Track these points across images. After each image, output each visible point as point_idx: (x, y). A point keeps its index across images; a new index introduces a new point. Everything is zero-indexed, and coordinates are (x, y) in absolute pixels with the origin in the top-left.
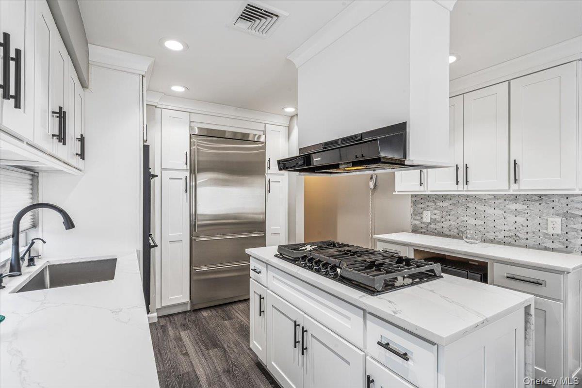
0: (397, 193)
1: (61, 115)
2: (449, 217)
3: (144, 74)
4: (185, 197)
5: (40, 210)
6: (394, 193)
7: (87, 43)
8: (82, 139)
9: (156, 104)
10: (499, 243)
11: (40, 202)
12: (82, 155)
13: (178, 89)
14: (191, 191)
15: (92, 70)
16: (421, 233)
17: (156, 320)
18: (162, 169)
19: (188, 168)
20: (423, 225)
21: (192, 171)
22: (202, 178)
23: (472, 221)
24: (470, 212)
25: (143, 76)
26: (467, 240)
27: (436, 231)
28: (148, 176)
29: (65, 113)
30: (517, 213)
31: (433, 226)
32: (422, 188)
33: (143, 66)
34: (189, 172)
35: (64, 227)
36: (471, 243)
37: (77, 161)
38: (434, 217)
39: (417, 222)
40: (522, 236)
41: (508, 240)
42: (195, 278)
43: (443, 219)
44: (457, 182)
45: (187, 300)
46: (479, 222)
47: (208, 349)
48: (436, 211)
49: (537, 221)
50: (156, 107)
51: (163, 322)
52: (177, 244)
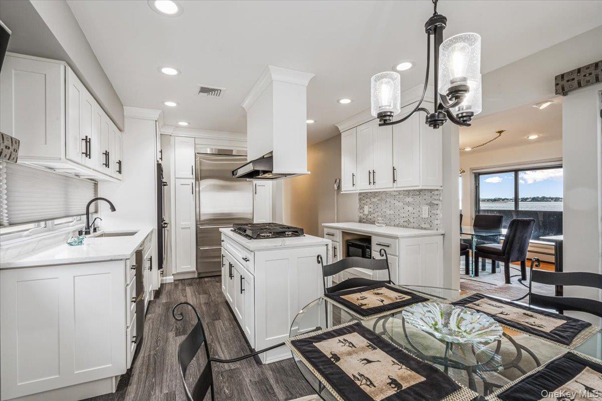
0: (343, 192)
1: (107, 154)
2: (377, 210)
3: (156, 119)
4: (192, 197)
5: (99, 201)
6: (341, 192)
7: (122, 105)
8: (120, 163)
9: (171, 134)
10: (401, 226)
11: (99, 197)
12: (120, 172)
13: (183, 124)
14: (196, 193)
15: (126, 120)
16: (364, 222)
17: (173, 281)
18: (176, 178)
19: (194, 177)
20: (364, 217)
21: (197, 179)
22: (205, 183)
23: (388, 212)
24: (388, 205)
25: (156, 121)
26: (378, 225)
27: (371, 221)
28: (161, 184)
29: (108, 153)
30: (409, 204)
31: (369, 217)
32: (354, 188)
33: (155, 114)
34: (194, 180)
35: (111, 210)
36: (380, 226)
37: (117, 175)
38: (371, 210)
39: (361, 215)
40: (411, 220)
41: (405, 224)
42: (199, 254)
43: (374, 212)
44: (370, 183)
45: (194, 269)
46: (392, 212)
47: (200, 294)
48: (371, 206)
49: (418, 209)
50: (170, 135)
51: (177, 282)
52: (187, 230)
